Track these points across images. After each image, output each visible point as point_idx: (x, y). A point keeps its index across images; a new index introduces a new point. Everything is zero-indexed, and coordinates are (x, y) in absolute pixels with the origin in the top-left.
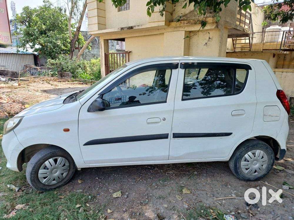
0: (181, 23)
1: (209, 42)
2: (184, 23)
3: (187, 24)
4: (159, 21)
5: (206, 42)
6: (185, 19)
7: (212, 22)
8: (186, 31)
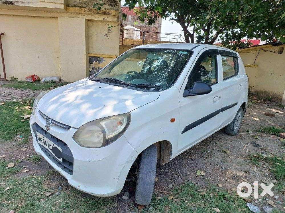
0: (81, 9)
1: (109, 33)
2: (85, 11)
3: (88, 12)
4: (55, 3)
5: (107, 33)
6: (84, 6)
7: (115, 15)
8: (86, 19)
